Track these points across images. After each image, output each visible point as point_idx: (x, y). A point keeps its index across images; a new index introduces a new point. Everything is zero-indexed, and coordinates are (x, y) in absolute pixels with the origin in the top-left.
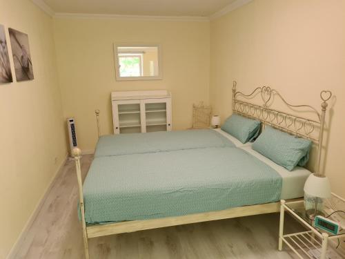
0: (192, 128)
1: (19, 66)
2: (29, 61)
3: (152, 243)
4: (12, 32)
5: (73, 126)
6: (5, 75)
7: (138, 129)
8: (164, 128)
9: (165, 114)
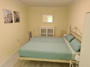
0: (60, 36)
1: (15, 19)
2: (19, 18)
3: (37, 64)
4: (14, 12)
5: (31, 33)
6: (10, 21)
7: (45, 35)
8: (52, 36)
9: (52, 32)
